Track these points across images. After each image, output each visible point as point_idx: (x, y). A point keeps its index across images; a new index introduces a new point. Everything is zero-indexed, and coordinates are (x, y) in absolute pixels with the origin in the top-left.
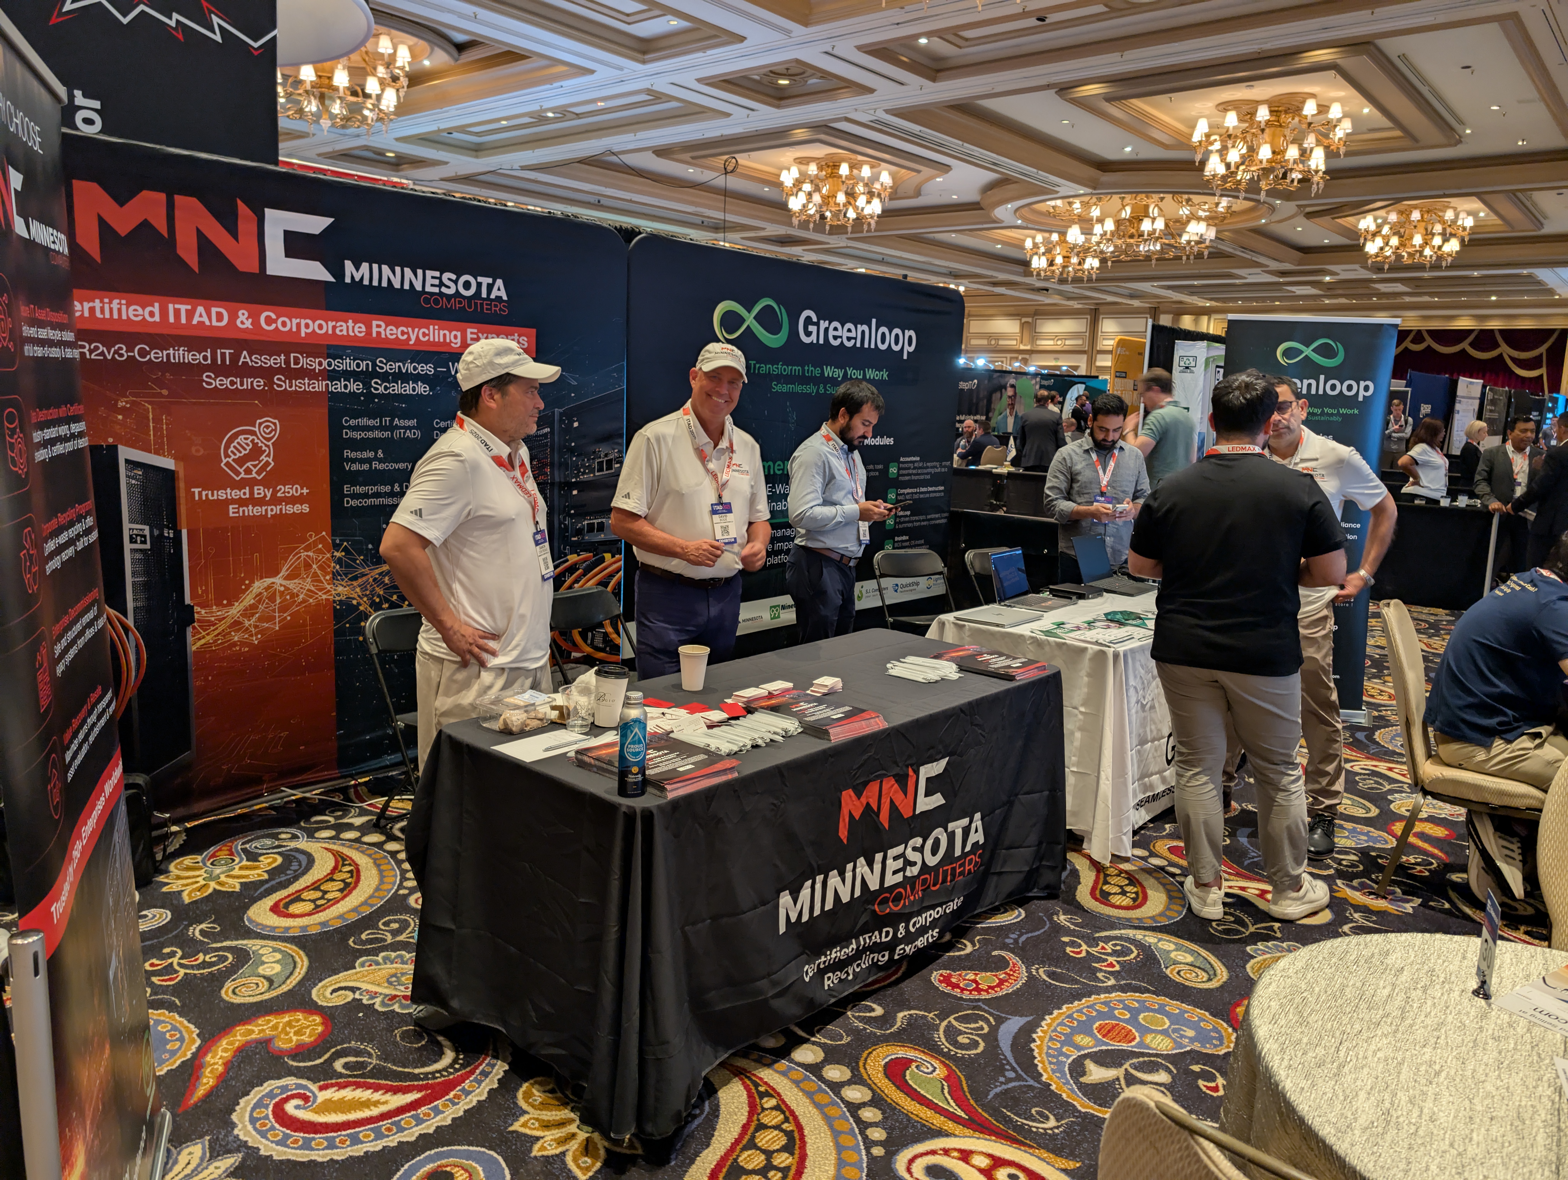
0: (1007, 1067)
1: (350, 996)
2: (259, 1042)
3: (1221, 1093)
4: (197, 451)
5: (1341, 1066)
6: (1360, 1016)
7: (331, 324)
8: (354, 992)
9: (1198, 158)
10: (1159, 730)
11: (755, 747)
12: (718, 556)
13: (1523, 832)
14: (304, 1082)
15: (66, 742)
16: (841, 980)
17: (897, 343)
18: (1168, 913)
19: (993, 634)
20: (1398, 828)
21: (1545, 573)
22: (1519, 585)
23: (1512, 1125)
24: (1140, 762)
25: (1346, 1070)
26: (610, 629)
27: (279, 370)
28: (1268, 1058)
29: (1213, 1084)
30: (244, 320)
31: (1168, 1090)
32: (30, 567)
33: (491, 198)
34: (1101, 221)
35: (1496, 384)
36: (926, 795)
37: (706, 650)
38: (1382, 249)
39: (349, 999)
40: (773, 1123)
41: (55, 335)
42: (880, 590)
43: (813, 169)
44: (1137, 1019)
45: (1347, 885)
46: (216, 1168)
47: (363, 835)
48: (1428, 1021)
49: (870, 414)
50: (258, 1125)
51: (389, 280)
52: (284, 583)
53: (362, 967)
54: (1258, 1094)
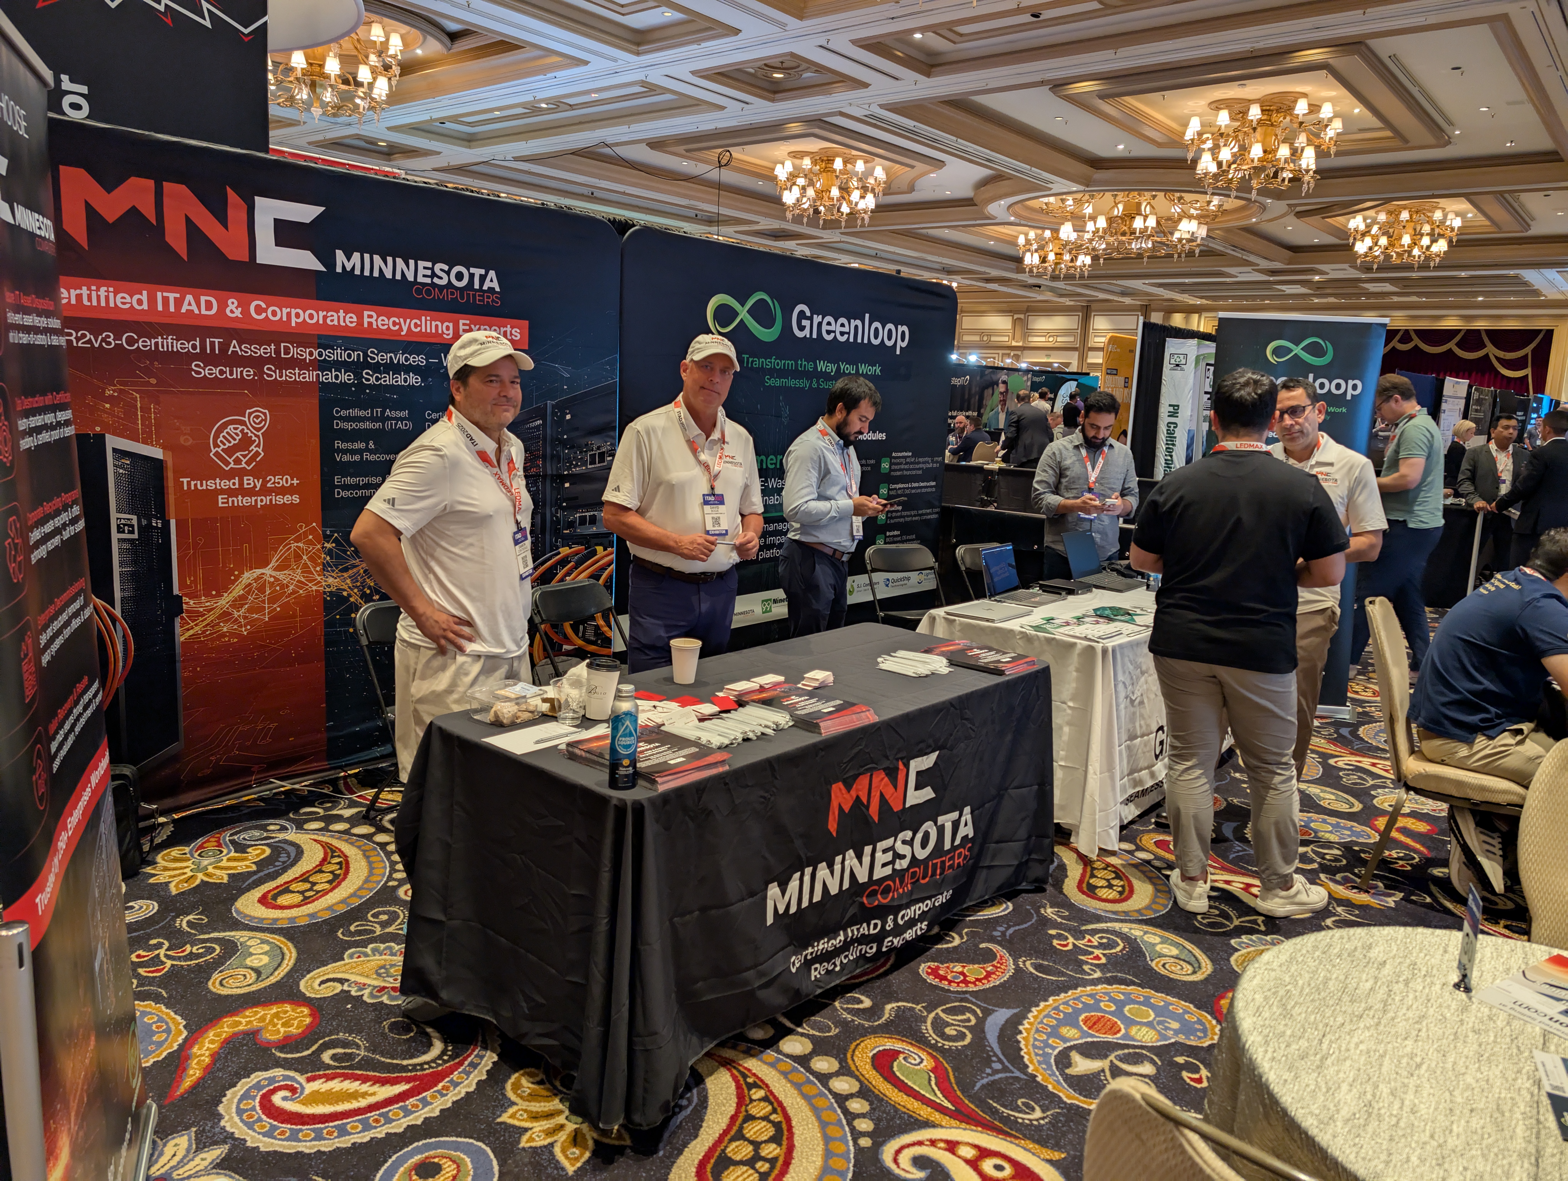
0: (994, 1059)
1: (338, 988)
2: (246, 1033)
3: (1205, 1084)
4: (186, 441)
5: (1324, 1058)
6: (1343, 1009)
7: (321, 314)
8: (343, 984)
9: (1190, 156)
10: (1148, 726)
11: (746, 740)
12: (711, 551)
13: (1504, 828)
14: (291, 1073)
15: (52, 732)
16: (828, 972)
17: (890, 338)
18: (1153, 906)
19: (983, 629)
20: (1381, 823)
21: (1528, 571)
22: (1504, 583)
23: (1491, 1117)
24: (1129, 756)
25: (1329, 1062)
26: (601, 622)
27: (269, 360)
28: (1252, 1050)
29: (1196, 1076)
30: (233, 309)
31: (1152, 1081)
32: (15, 556)
33: (484, 188)
34: (1093, 218)
35: (1481, 385)
36: (917, 788)
37: (697, 644)
38: (1371, 248)
39: (337, 991)
40: (761, 1114)
41: (41, 322)
42: (871, 584)
43: (807, 163)
44: (1122, 1012)
45: (1331, 879)
46: (203, 1159)
47: (353, 826)
48: (1410, 1014)
49: (866, 410)
50: (244, 1117)
51: (381, 269)
52: (274, 573)
53: (350, 958)
54: (1242, 1086)
